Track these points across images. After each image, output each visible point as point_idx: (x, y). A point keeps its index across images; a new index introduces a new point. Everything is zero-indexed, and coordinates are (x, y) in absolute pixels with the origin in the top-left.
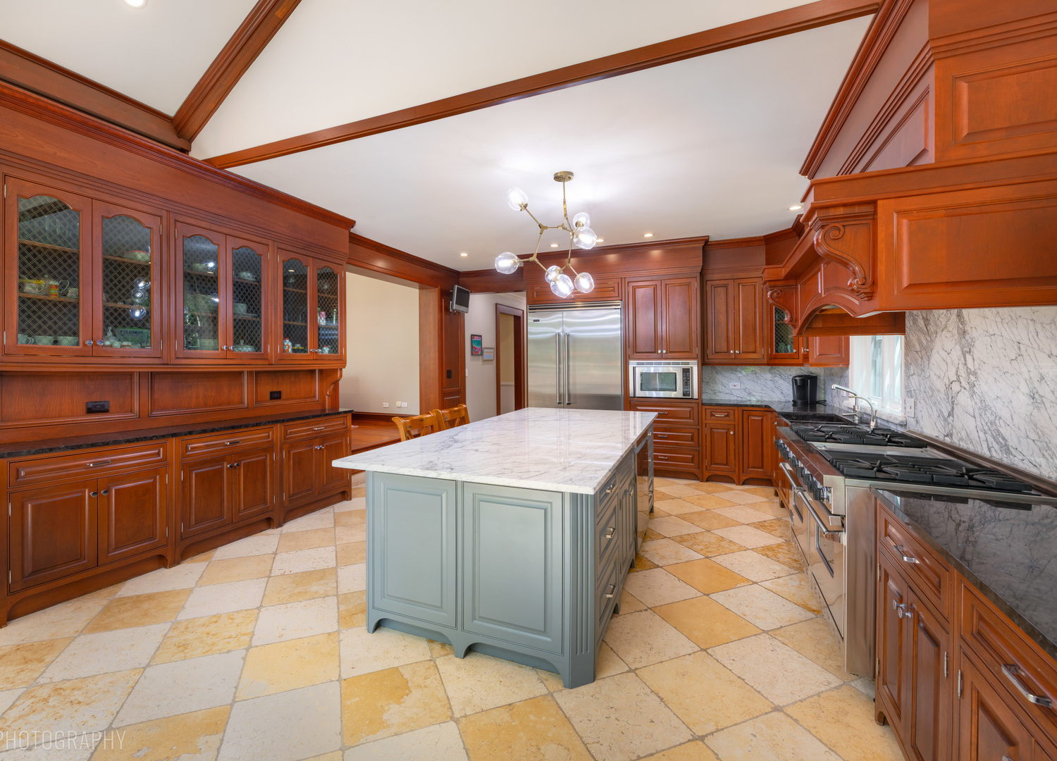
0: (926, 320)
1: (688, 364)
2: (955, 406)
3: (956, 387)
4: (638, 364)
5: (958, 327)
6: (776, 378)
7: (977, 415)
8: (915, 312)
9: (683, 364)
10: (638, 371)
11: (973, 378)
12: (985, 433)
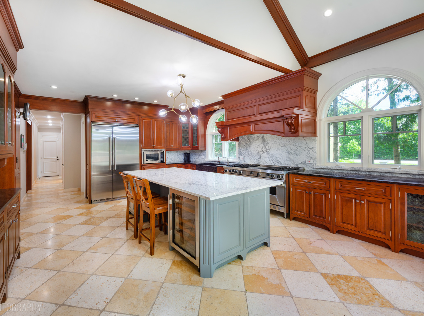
0: (249, 139)
1: (162, 150)
2: (261, 157)
3: (261, 153)
4: (145, 150)
5: (262, 140)
6: (178, 154)
7: (270, 157)
8: (244, 136)
9: (160, 150)
10: (146, 153)
11: (268, 151)
12: (273, 161)
